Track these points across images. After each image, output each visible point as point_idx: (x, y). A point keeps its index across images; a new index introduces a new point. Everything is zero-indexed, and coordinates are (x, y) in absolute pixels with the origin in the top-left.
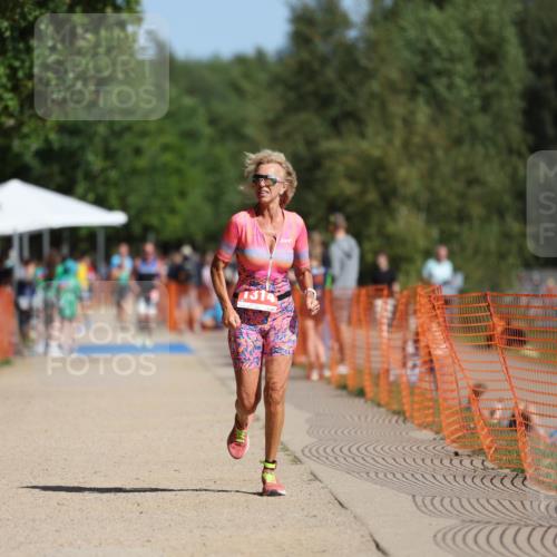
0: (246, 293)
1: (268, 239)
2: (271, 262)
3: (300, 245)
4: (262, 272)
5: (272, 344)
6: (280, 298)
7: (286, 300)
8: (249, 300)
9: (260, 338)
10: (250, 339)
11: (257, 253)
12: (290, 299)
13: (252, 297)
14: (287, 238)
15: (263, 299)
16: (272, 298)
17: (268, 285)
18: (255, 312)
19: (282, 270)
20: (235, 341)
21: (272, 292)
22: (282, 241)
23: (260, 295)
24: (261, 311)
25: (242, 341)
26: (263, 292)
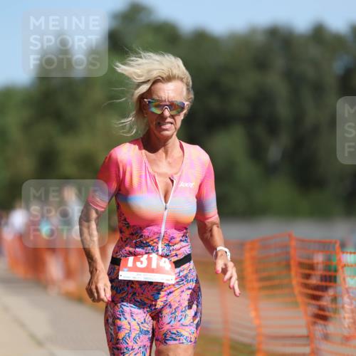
0: (131, 259)
1: (161, 182)
2: (166, 213)
3: (204, 191)
4: (155, 229)
5: (166, 327)
6: (178, 264)
7: (185, 266)
8: (135, 269)
9: (149, 319)
10: (134, 320)
11: (146, 202)
12: (191, 265)
13: (138, 264)
14: (188, 181)
15: (154, 265)
16: (166, 264)
17: (160, 246)
18: (142, 284)
19: (180, 226)
20: (114, 324)
21: (166, 256)
22: (182, 184)
23: (149, 260)
24: (151, 283)
25: (123, 322)
26: (154, 256)
